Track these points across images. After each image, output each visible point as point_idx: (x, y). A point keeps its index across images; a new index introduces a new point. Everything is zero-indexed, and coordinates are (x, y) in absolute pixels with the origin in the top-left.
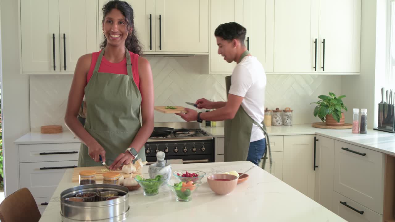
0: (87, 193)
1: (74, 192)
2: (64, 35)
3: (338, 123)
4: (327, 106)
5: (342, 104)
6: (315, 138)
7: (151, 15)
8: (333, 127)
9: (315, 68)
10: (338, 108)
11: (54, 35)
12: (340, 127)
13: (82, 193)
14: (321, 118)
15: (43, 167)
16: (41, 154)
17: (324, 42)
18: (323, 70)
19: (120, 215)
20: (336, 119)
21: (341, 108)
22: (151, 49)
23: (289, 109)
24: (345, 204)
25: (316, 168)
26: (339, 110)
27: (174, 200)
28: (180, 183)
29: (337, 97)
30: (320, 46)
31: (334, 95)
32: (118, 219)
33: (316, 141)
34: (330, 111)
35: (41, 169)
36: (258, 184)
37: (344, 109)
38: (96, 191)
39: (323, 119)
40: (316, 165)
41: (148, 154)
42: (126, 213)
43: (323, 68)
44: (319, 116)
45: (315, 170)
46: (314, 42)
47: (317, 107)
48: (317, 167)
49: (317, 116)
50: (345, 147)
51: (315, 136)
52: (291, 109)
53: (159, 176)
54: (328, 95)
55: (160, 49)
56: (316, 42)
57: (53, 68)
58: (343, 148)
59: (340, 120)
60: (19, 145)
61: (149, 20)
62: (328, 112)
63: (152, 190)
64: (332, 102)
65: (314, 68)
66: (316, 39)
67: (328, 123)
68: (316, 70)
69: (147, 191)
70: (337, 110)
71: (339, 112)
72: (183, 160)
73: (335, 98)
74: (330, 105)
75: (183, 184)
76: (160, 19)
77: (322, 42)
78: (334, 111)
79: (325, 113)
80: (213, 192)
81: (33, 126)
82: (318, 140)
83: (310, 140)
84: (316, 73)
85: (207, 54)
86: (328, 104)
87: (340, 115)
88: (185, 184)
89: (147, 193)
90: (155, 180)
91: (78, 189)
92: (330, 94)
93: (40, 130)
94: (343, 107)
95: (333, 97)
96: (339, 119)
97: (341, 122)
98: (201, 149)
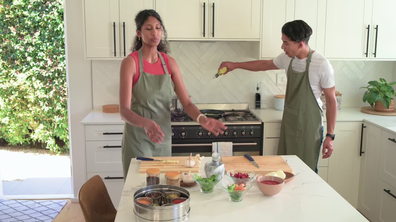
0: (154, 193)
1: (144, 192)
2: (124, 23)
3: (387, 110)
4: (376, 92)
5: (393, 91)
6: (363, 125)
7: (204, 3)
8: (382, 114)
9: (367, 54)
10: (388, 94)
11: (114, 23)
12: (389, 114)
13: (150, 192)
14: (370, 104)
15: (106, 145)
16: (104, 134)
17: (377, 28)
18: (375, 56)
19: (183, 216)
20: (386, 105)
21: (392, 94)
22: (204, 36)
23: (339, 92)
24: (388, 192)
25: (362, 154)
26: (389, 97)
27: (227, 200)
28: (233, 185)
29: (388, 83)
30: (372, 32)
31: (384, 80)
32: (181, 220)
33: (364, 128)
34: (380, 97)
35: (105, 147)
36: (304, 184)
37: (394, 96)
38: (161, 191)
39: (372, 104)
40: (362, 151)
41: (200, 136)
42: (187, 214)
43: (375, 54)
44: (368, 101)
45: (361, 155)
46: (367, 28)
47: (366, 93)
48: (363, 152)
49: (366, 101)
50: (391, 138)
51: (362, 123)
52: (340, 93)
53: (214, 176)
54: (379, 81)
55: (213, 36)
56: (368, 28)
57: (114, 55)
58: (389, 139)
59: (390, 107)
60: (85, 125)
61: (203, 8)
62: (377, 99)
63: (208, 188)
64: (383, 88)
65: (365, 54)
66: (369, 26)
67: (377, 109)
68: (367, 56)
69: (204, 189)
70: (387, 97)
71: (389, 99)
72: (233, 143)
73: (386, 84)
74: (380, 91)
75: (235, 186)
76: (213, 7)
77: (375, 28)
78: (384, 97)
79: (375, 100)
80: (261, 192)
81: (95, 105)
82: (365, 127)
83: (358, 126)
84: (367, 59)
85: (258, 40)
86: (378, 90)
87: (389, 102)
88: (237, 186)
89: (204, 190)
90: (211, 179)
91: (147, 189)
92: (381, 80)
93: (102, 109)
94: (393, 93)
95: (384, 83)
96: (388, 106)
97: (390, 108)
98: (250, 133)
